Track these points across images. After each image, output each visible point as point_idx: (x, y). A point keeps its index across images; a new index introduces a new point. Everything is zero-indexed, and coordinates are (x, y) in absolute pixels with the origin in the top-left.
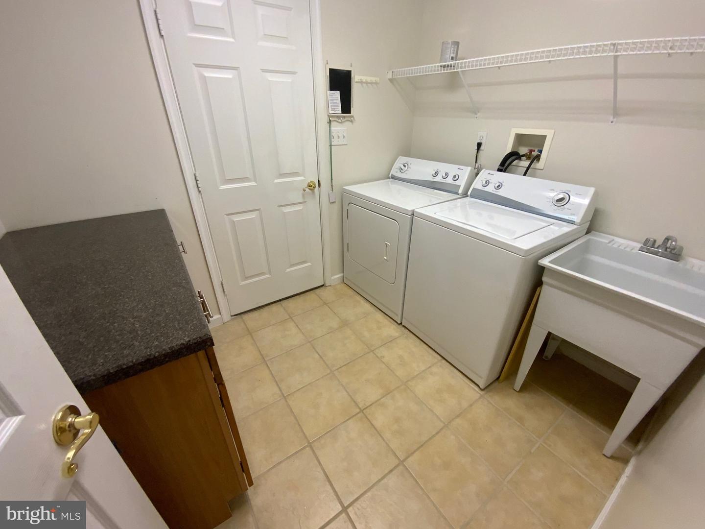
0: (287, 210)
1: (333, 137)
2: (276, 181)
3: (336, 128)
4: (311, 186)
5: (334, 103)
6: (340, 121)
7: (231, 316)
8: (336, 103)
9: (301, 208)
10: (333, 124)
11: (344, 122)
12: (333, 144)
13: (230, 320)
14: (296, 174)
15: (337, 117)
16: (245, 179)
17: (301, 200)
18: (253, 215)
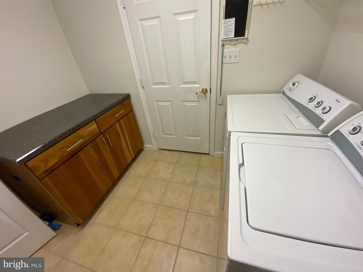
0: (187, 104)
1: (225, 57)
2: (182, 86)
3: (228, 49)
4: (205, 91)
5: (228, 29)
6: (233, 44)
7: (158, 149)
8: (230, 29)
9: (196, 105)
10: (226, 46)
11: (236, 44)
12: (224, 62)
13: (157, 150)
14: (194, 83)
15: (230, 40)
16: (164, 83)
17: (197, 100)
18: (168, 104)
